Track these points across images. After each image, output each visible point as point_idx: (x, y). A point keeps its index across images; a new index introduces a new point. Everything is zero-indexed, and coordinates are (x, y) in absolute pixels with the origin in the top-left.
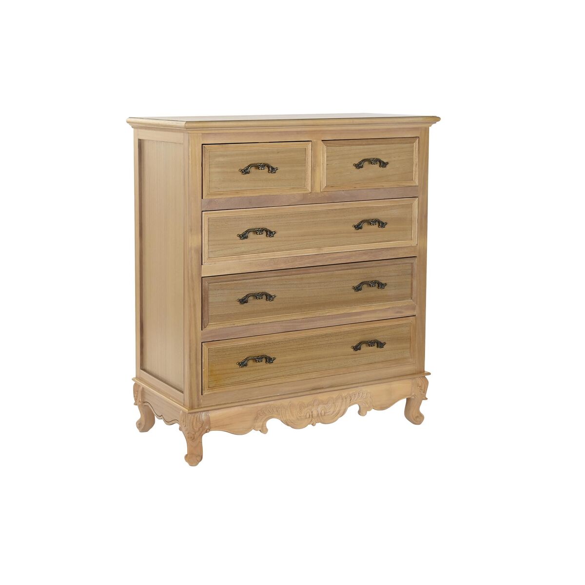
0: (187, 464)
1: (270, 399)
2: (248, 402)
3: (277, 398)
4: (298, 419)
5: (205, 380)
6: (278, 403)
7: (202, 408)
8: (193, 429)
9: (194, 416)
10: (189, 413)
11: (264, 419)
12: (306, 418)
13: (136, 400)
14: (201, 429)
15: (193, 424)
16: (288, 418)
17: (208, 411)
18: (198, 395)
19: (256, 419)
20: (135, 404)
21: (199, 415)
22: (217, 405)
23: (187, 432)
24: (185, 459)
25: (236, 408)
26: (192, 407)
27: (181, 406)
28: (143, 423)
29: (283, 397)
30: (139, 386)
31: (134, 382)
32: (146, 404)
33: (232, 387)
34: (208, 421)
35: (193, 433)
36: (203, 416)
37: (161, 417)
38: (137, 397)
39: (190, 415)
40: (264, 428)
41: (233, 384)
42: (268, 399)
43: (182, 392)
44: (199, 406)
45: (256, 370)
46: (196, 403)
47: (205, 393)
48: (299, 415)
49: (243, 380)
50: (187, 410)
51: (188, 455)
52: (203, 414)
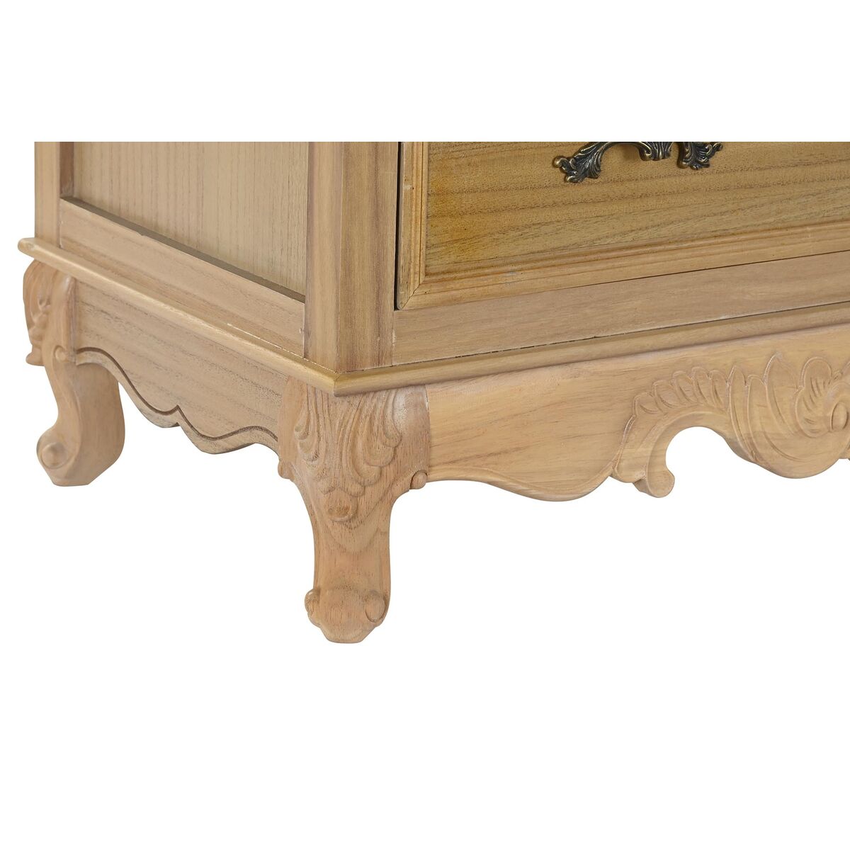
0: (317, 633)
1: (693, 335)
2: (596, 349)
3: (719, 331)
4: (801, 431)
5: (414, 236)
6: (725, 355)
7: (393, 369)
8: (357, 470)
9: (360, 410)
10: (337, 395)
11: (662, 427)
12: (833, 428)
13: (37, 339)
14: (390, 471)
15: (354, 446)
16: (758, 428)
17: (423, 385)
18: (378, 308)
19: (627, 426)
20: (34, 360)
21: (380, 405)
22: (460, 359)
23: (324, 485)
24: (310, 612)
25: (545, 378)
26: (349, 367)
27: (295, 360)
28: (73, 447)
29: (745, 327)
30: (57, 272)
31: (30, 260)
32: (88, 358)
33: (531, 274)
34: (423, 433)
35: (356, 488)
36: (400, 409)
37: (176, 417)
38: (45, 325)
39: (342, 406)
40: (658, 470)
41: (534, 260)
42: (680, 337)
43: (301, 298)
44: (380, 361)
45: (633, 197)
46: (367, 347)
47: (410, 299)
48: (807, 415)
49: (578, 245)
50: (328, 383)
51: (326, 594)
52: (401, 399)
